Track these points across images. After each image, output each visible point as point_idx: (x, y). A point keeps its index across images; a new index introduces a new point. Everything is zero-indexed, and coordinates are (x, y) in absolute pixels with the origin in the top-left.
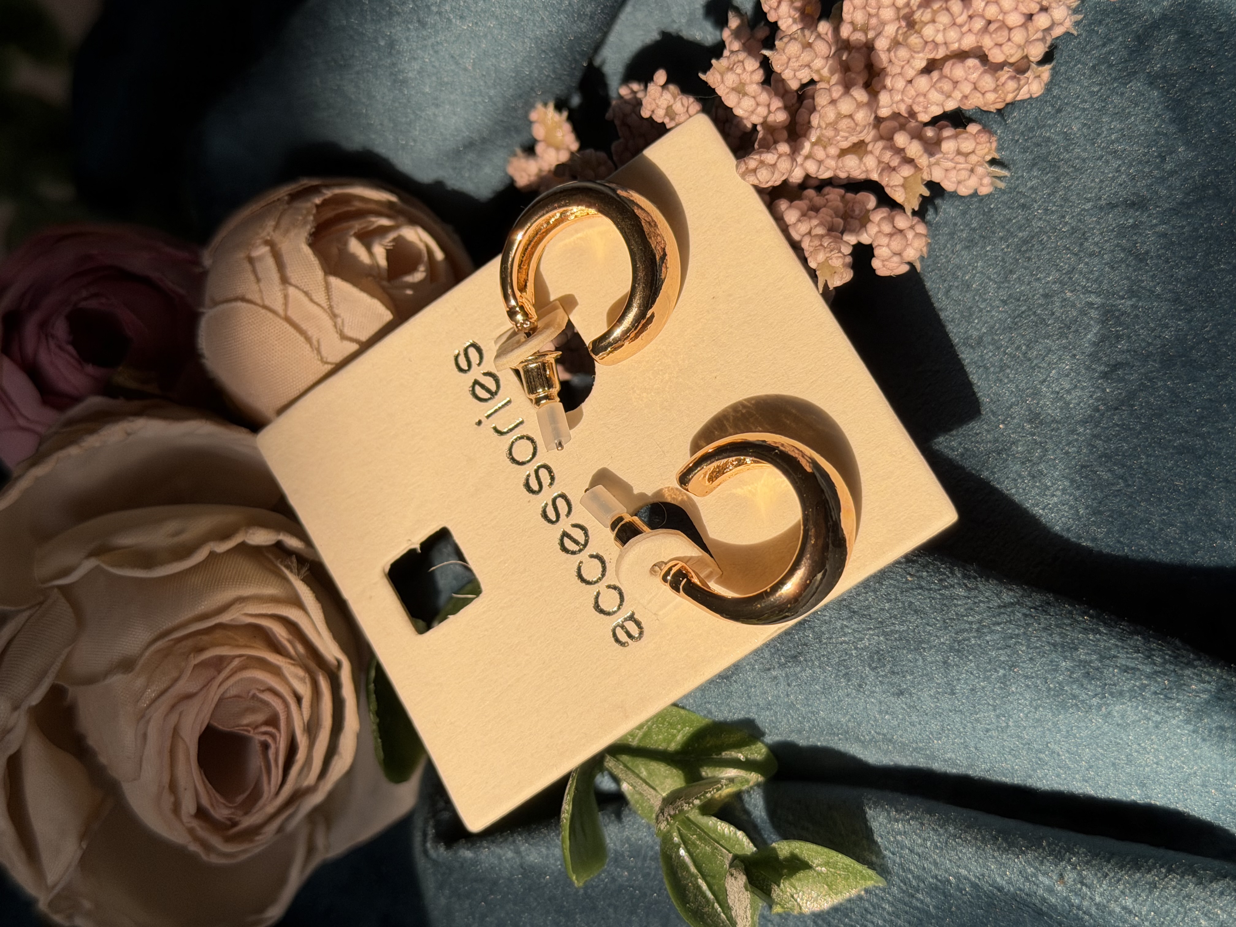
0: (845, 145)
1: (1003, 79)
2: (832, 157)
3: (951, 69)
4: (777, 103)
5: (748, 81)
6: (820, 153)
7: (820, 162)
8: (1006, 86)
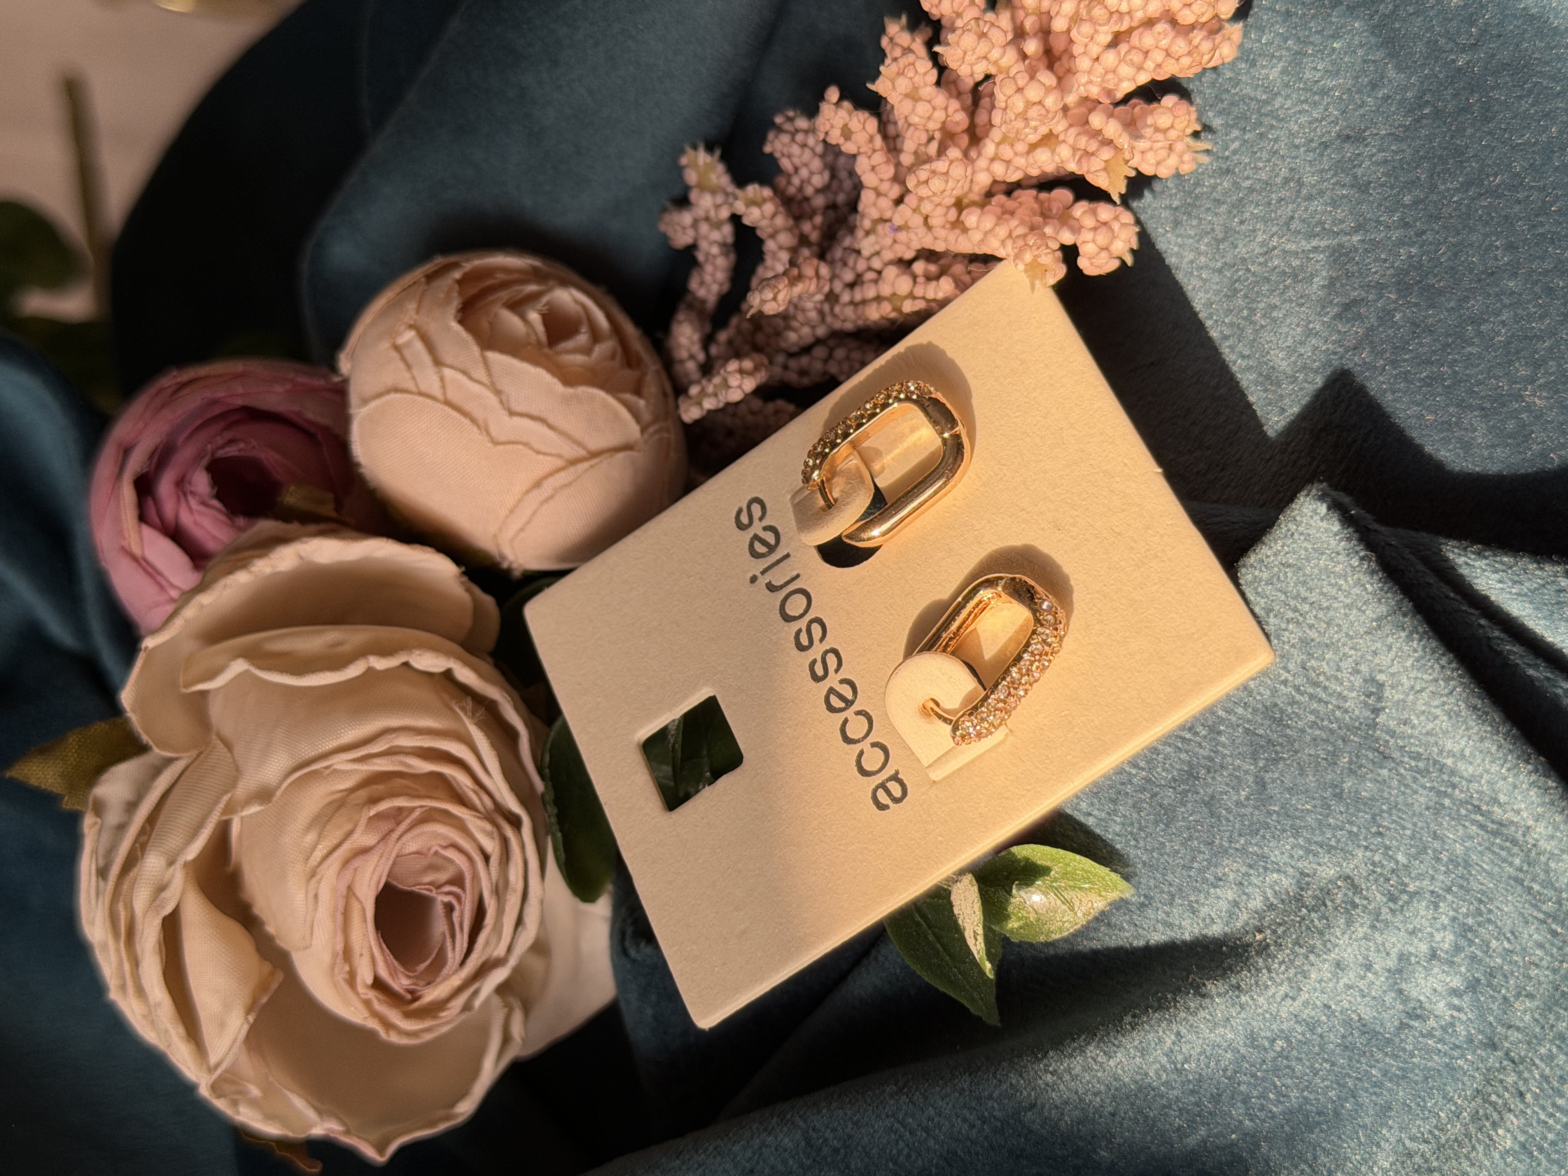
0: (1033, 138)
1: (1196, 41)
2: (1021, 155)
3: (1140, 40)
4: (954, 104)
5: (922, 84)
6: (1007, 152)
7: (1008, 162)
8: (1201, 48)
